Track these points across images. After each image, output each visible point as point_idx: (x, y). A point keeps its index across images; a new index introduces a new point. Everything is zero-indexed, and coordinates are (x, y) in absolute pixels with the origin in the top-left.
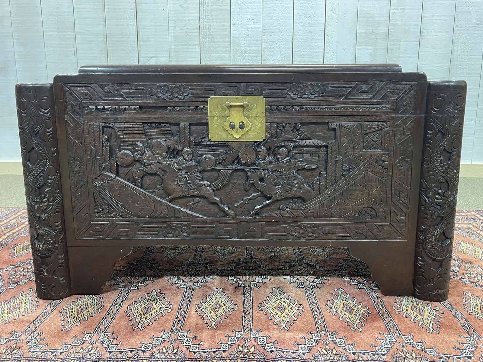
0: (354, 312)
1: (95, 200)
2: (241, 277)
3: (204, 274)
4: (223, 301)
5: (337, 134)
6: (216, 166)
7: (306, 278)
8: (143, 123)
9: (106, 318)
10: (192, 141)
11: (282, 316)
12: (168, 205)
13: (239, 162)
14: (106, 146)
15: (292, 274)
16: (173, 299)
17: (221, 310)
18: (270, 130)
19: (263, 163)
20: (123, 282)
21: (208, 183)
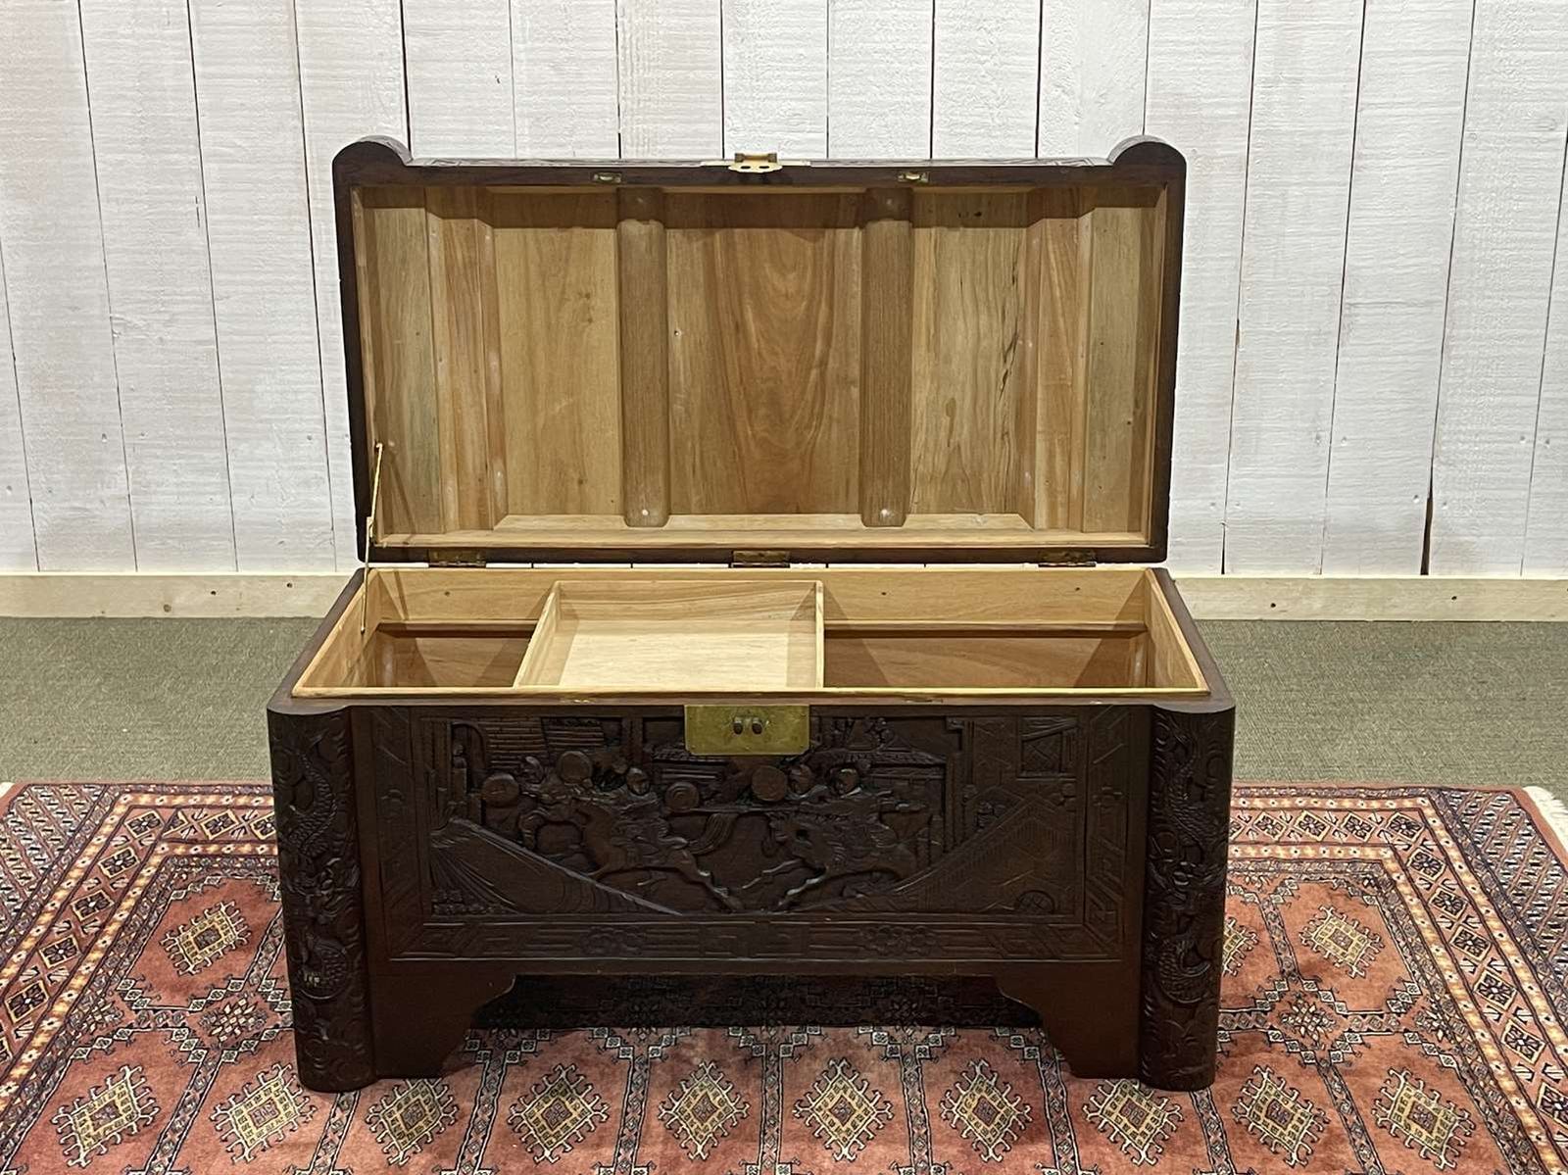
0: (997, 1120)
1: (432, 876)
2: (757, 1030)
3: (671, 1022)
4: (719, 1096)
5: (966, 741)
6: (701, 804)
7: (909, 1031)
8: (542, 718)
9: (471, 1137)
10: (648, 754)
11: (844, 1129)
12: (593, 887)
13: (752, 797)
14: (461, 766)
15: (878, 1022)
16: (608, 1090)
17: (715, 1116)
18: (820, 731)
19: (804, 799)
20: (483, 1046)
21: (683, 840)
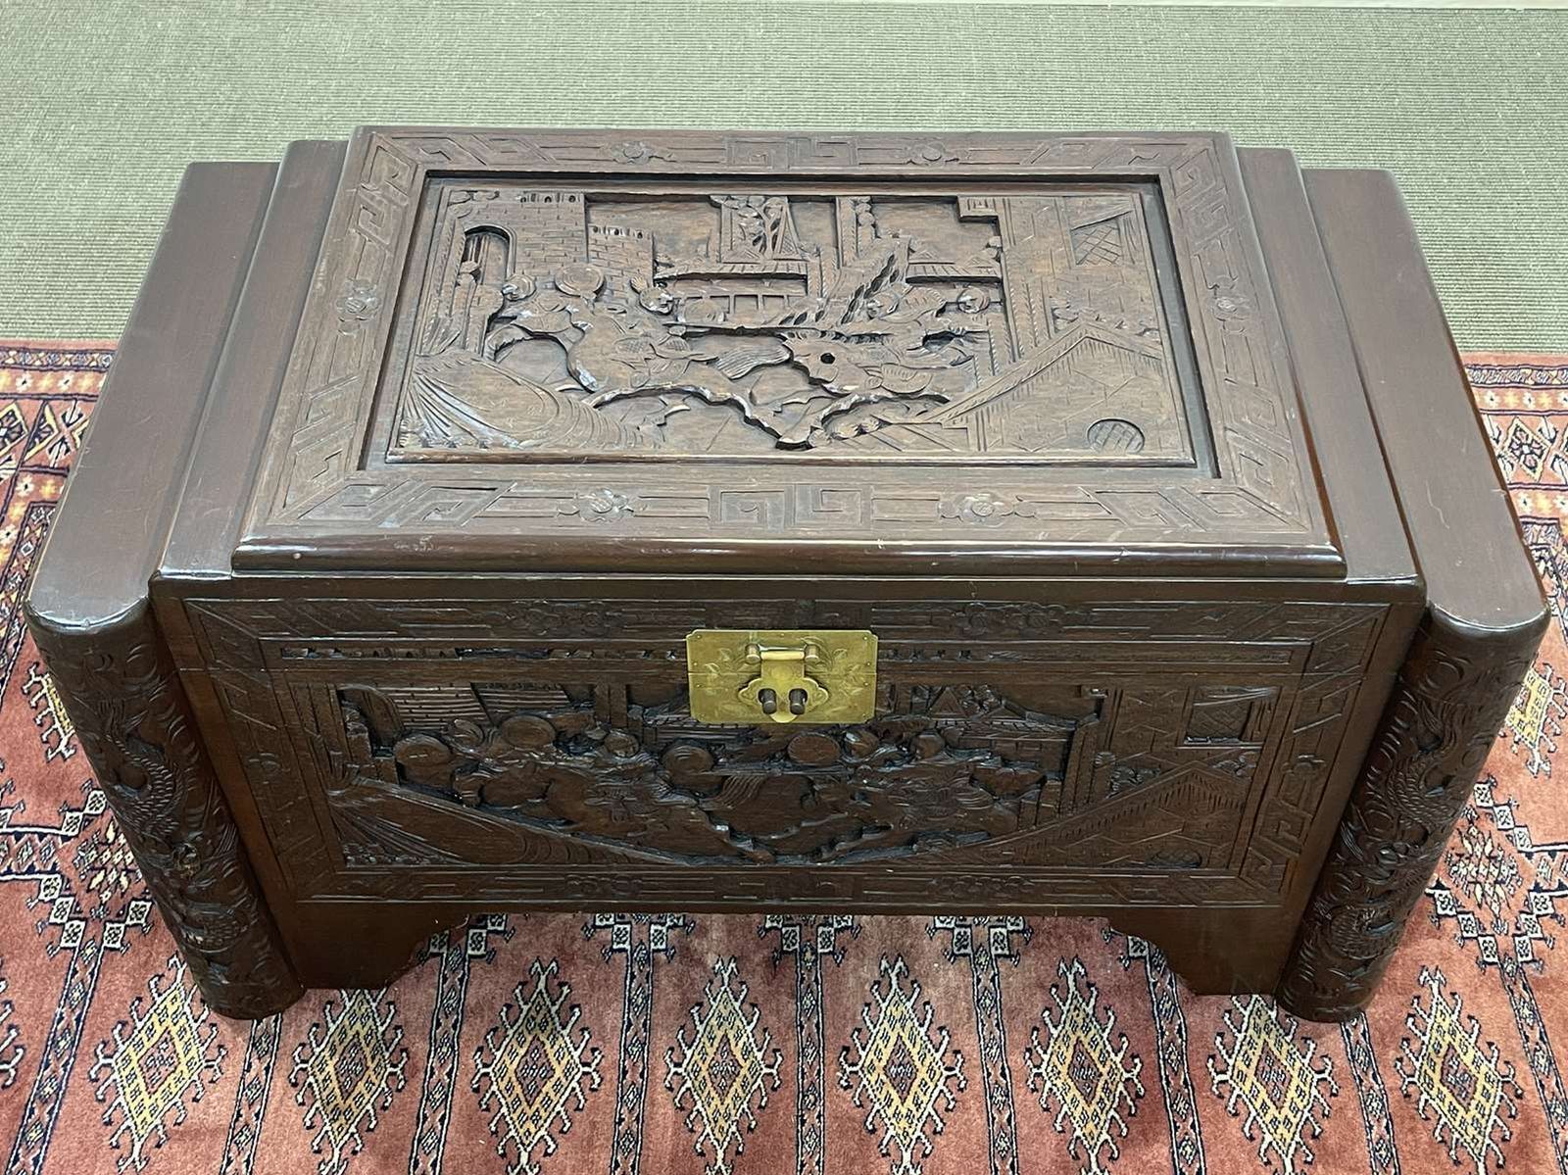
1: (339, 833)
4: (743, 1037)
5: (1107, 711)
6: (714, 766)
8: (473, 684)
9: (425, 1116)
10: (637, 721)
11: (904, 1111)
14: (359, 730)
16: (599, 1019)
17: (737, 1084)
18: (891, 699)
19: (863, 763)
21: (690, 800)
